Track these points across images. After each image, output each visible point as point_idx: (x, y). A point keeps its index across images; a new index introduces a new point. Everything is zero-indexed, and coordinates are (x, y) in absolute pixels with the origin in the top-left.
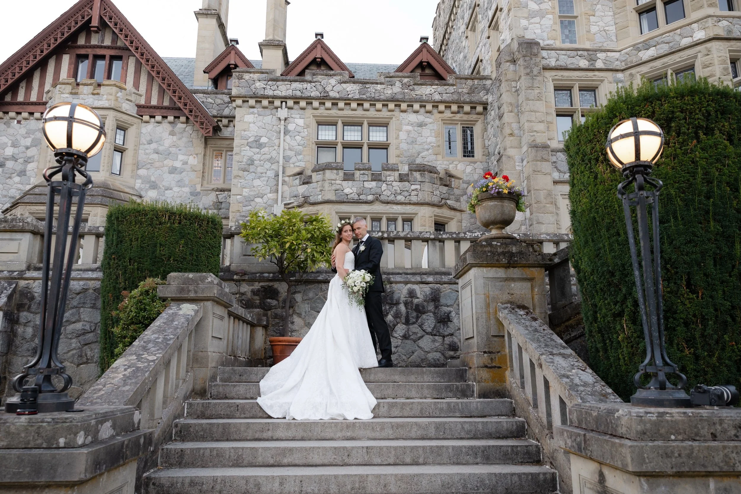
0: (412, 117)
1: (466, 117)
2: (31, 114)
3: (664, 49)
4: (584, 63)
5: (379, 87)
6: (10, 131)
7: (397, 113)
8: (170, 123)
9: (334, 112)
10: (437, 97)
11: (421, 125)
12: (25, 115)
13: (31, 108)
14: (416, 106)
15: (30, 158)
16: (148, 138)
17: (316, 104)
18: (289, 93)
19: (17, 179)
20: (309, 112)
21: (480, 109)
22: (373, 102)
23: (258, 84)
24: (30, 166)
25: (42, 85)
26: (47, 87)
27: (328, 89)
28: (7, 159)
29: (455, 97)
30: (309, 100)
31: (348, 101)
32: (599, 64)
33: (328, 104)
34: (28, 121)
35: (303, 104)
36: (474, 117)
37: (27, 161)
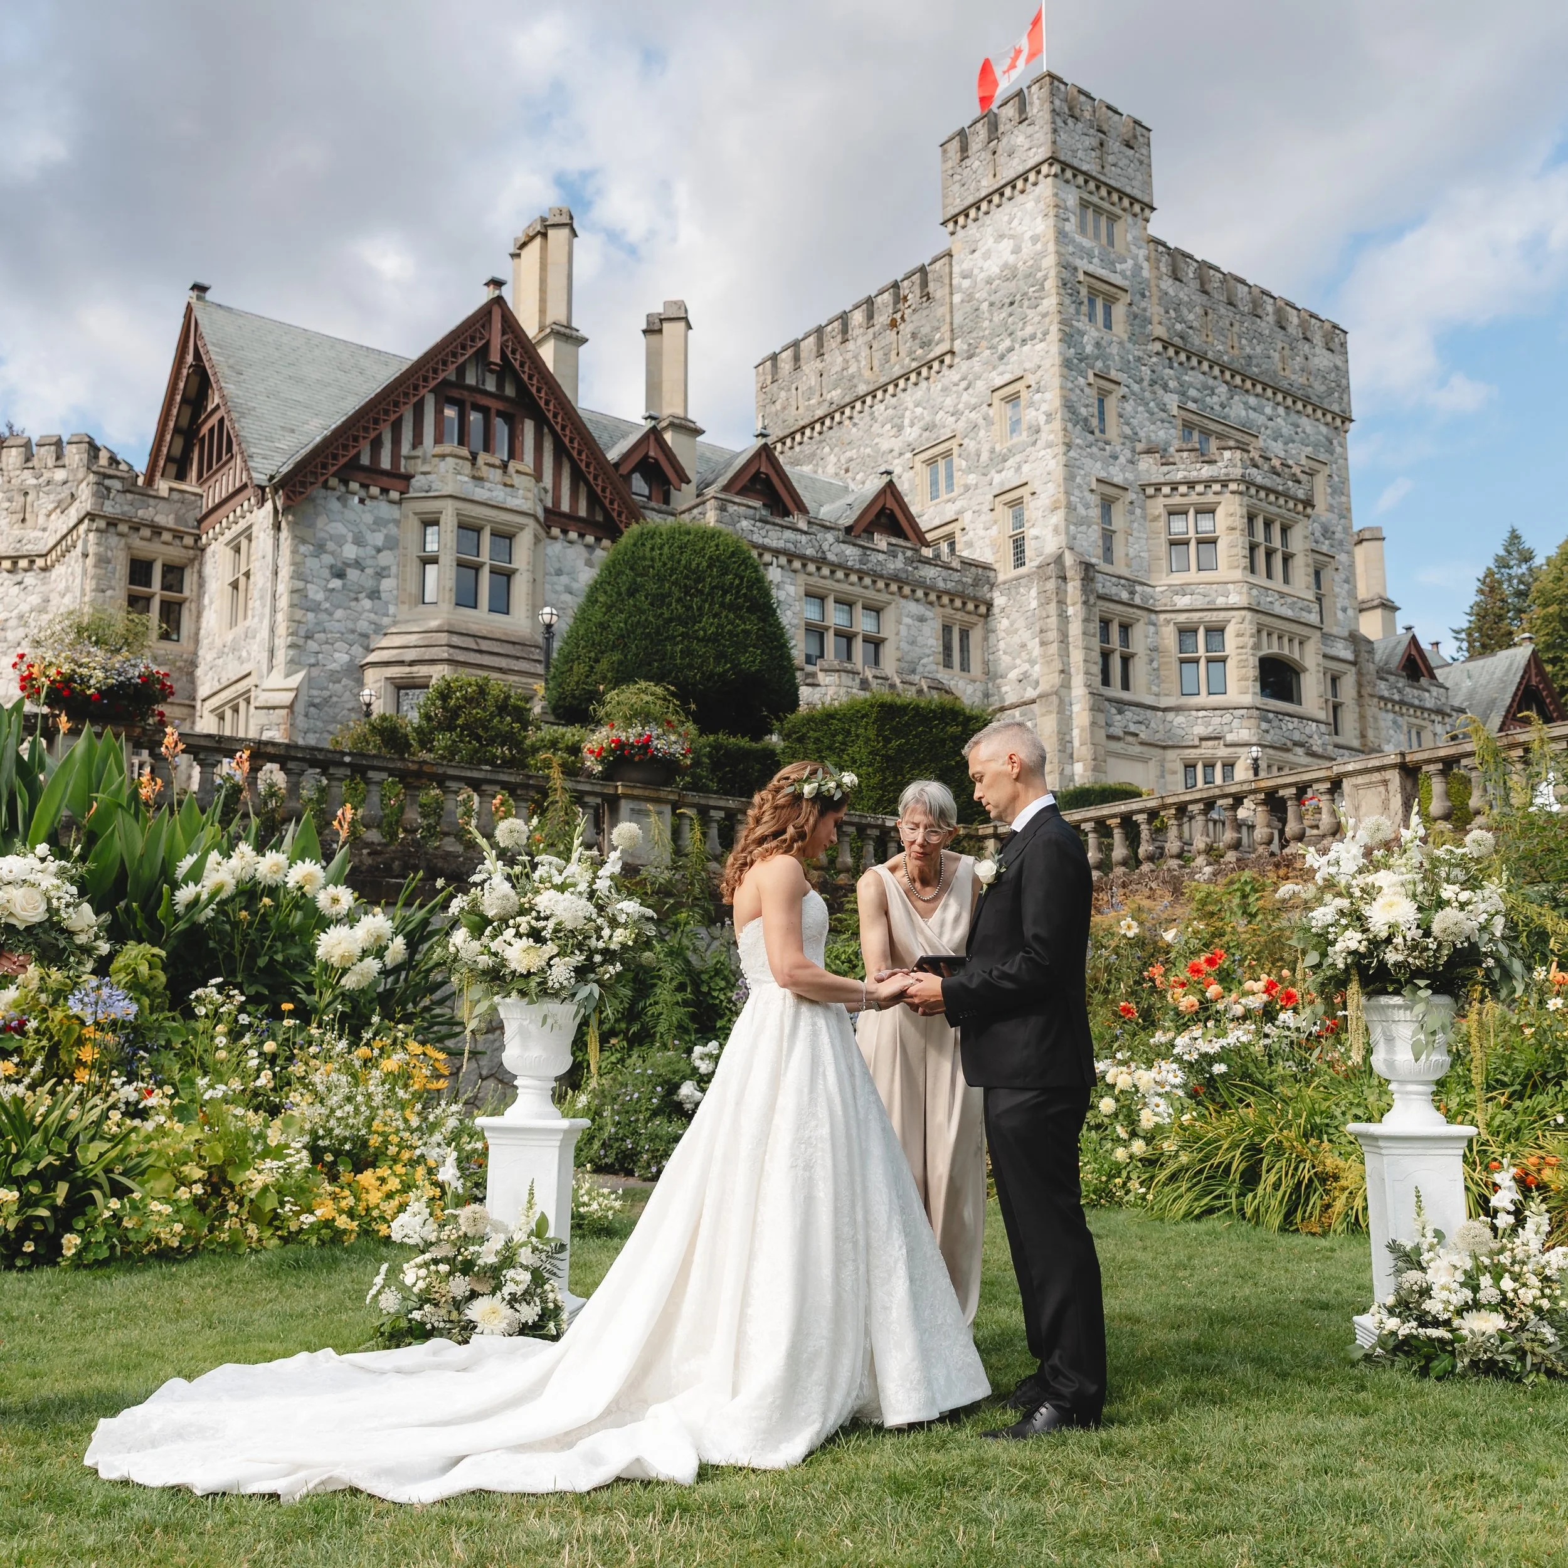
0: (913, 607)
1: (967, 618)
2: (385, 491)
3: (1200, 602)
4: (1125, 596)
5: (881, 557)
6: (349, 515)
7: (897, 598)
8: (588, 546)
9: (829, 583)
10: (941, 585)
11: (922, 619)
12: (375, 490)
13: (386, 482)
14: (920, 593)
15: (384, 569)
16: (557, 566)
17: (811, 567)
18: (781, 544)
19: (367, 603)
20: (801, 578)
21: (983, 609)
22: (876, 576)
23: (745, 523)
24: (387, 584)
25: (396, 442)
26: (405, 449)
27: (826, 547)
28: (348, 565)
29: (960, 588)
30: (805, 559)
31: (848, 571)
32: (1137, 601)
33: (826, 571)
34: (375, 503)
35: (797, 564)
36: (974, 619)
37: (381, 574)
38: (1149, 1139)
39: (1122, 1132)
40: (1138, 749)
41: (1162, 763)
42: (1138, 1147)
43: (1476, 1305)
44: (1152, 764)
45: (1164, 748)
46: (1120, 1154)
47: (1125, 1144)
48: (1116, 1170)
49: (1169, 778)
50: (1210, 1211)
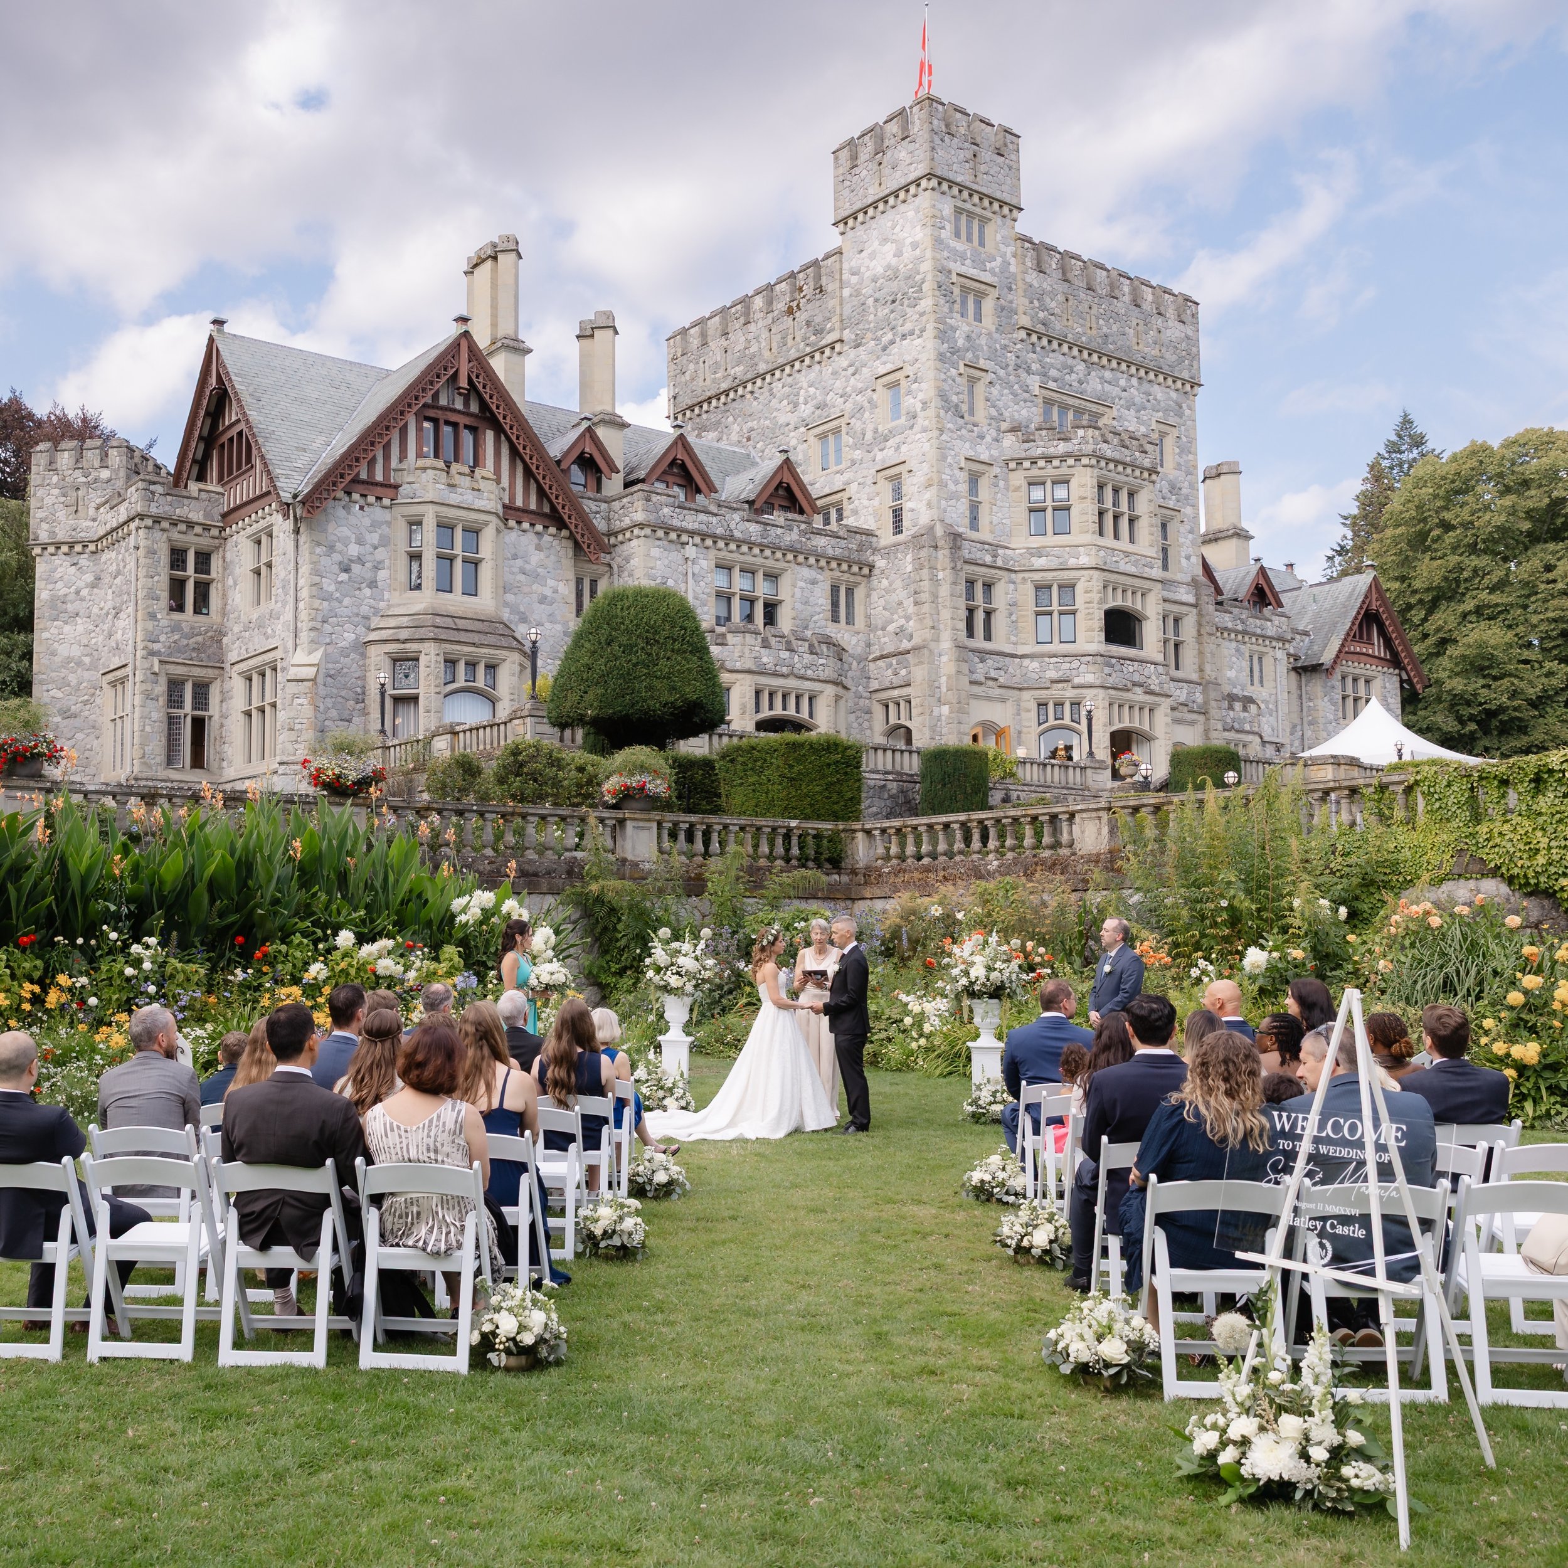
0: (805, 572)
1: (852, 578)
2: (379, 499)
3: (1054, 563)
4: (988, 559)
5: (779, 531)
6: (352, 520)
7: (792, 565)
8: (537, 533)
9: (736, 556)
10: (830, 552)
11: (814, 582)
12: (371, 499)
13: (380, 491)
14: (812, 560)
15: (379, 562)
16: (513, 551)
17: (721, 544)
18: (696, 526)
19: (367, 592)
20: (712, 553)
21: (866, 571)
22: (775, 548)
23: (666, 510)
24: (382, 575)
25: (387, 458)
26: (394, 463)
27: (733, 526)
28: (351, 561)
29: (846, 553)
30: (715, 538)
31: (751, 545)
32: (1000, 563)
33: (733, 546)
34: (371, 509)
35: (709, 542)
36: (859, 579)
37: (377, 568)
38: (928, 1038)
39: (914, 1034)
40: (998, 691)
41: (1019, 700)
42: (923, 1041)
43: (995, 1102)
44: (1009, 703)
45: (1020, 689)
46: (914, 1045)
47: (917, 1040)
48: (912, 1053)
49: (1024, 715)
50: (950, 1073)
